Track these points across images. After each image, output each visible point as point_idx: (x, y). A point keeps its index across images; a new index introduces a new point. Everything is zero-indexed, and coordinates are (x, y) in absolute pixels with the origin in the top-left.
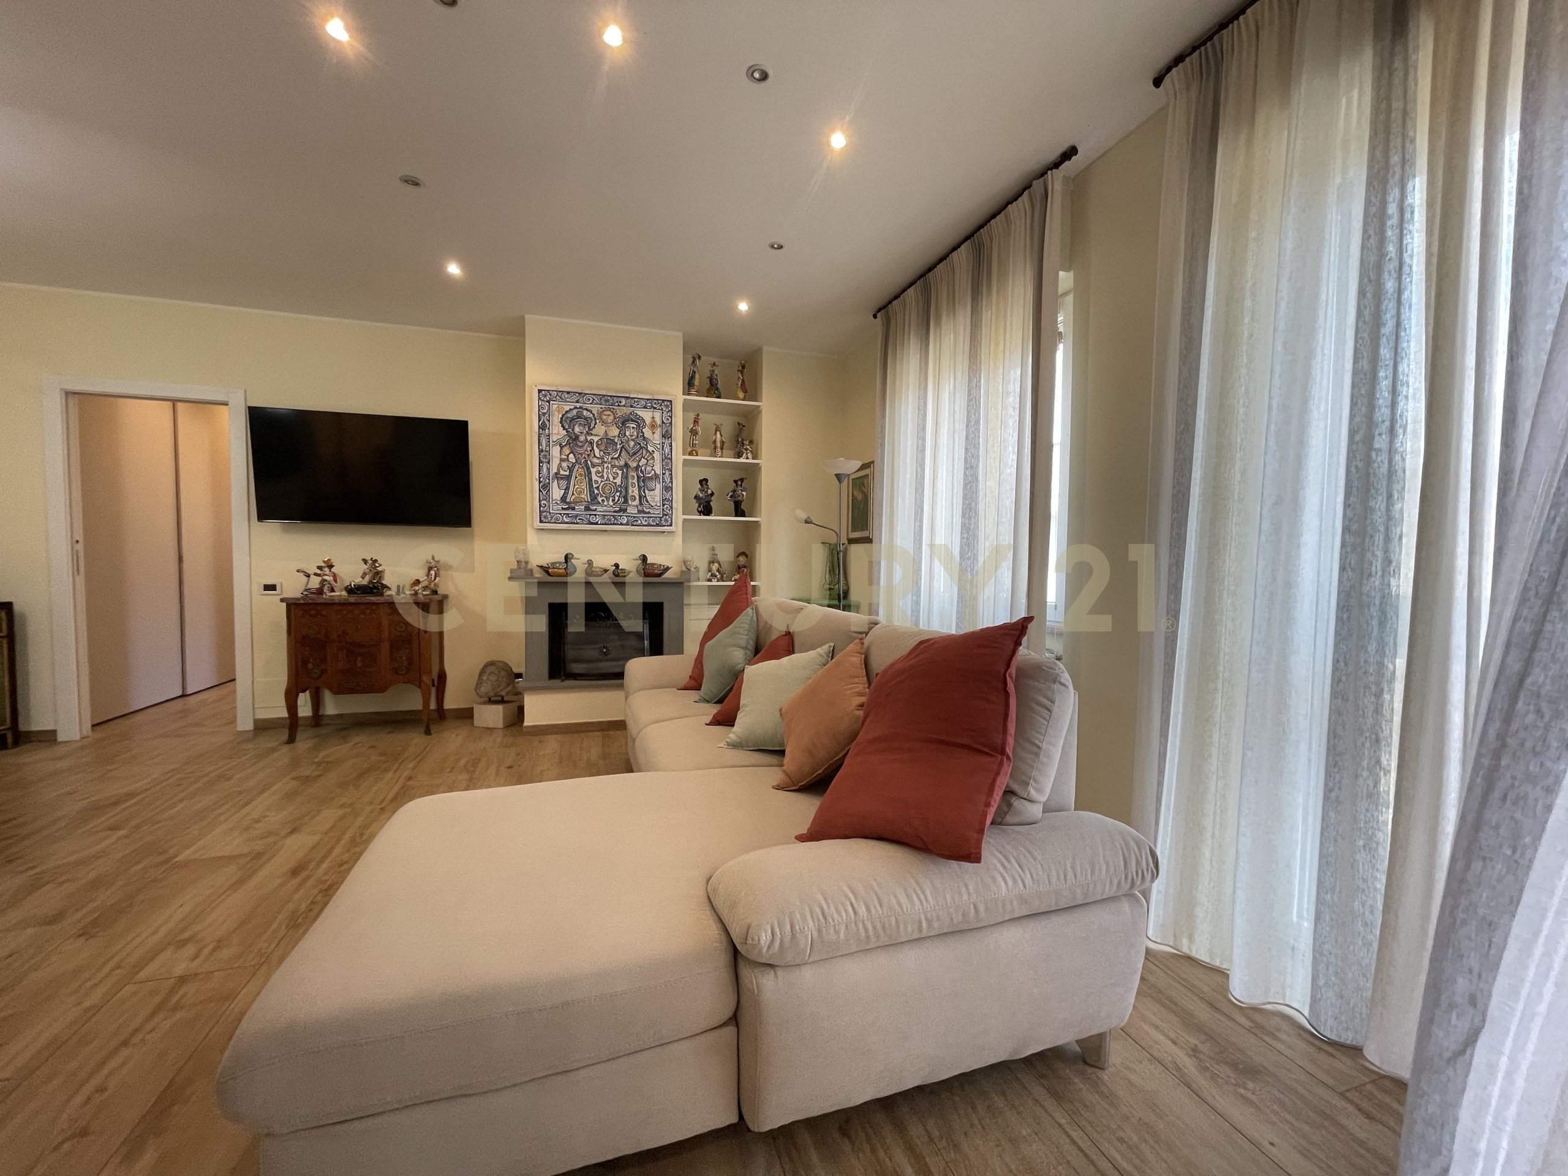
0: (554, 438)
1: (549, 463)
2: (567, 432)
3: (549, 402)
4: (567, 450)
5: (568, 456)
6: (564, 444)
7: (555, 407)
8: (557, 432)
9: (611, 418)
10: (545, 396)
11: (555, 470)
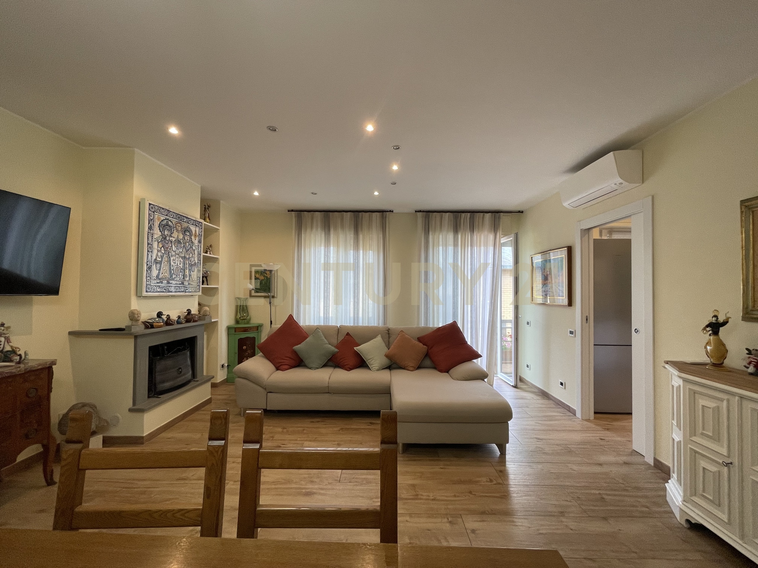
0: (155, 236)
1: (152, 252)
2: (162, 233)
3: (154, 212)
4: (161, 246)
5: (161, 249)
6: (159, 241)
7: (157, 216)
8: (157, 233)
9: (180, 228)
10: (152, 208)
11: (155, 258)
